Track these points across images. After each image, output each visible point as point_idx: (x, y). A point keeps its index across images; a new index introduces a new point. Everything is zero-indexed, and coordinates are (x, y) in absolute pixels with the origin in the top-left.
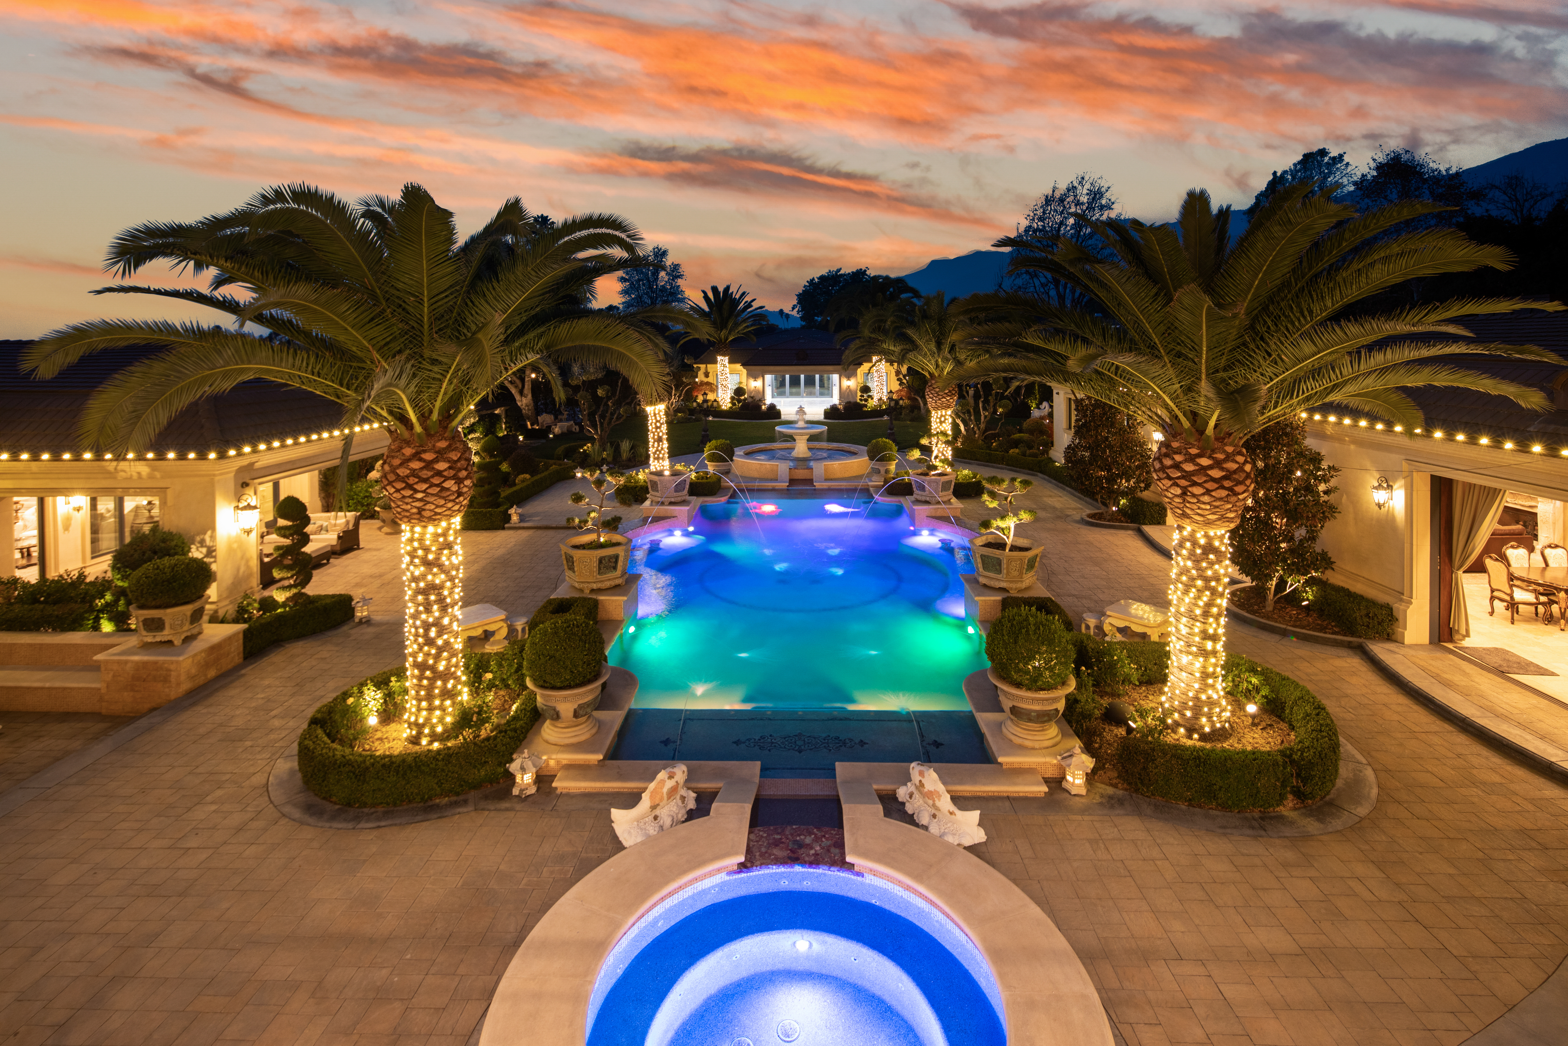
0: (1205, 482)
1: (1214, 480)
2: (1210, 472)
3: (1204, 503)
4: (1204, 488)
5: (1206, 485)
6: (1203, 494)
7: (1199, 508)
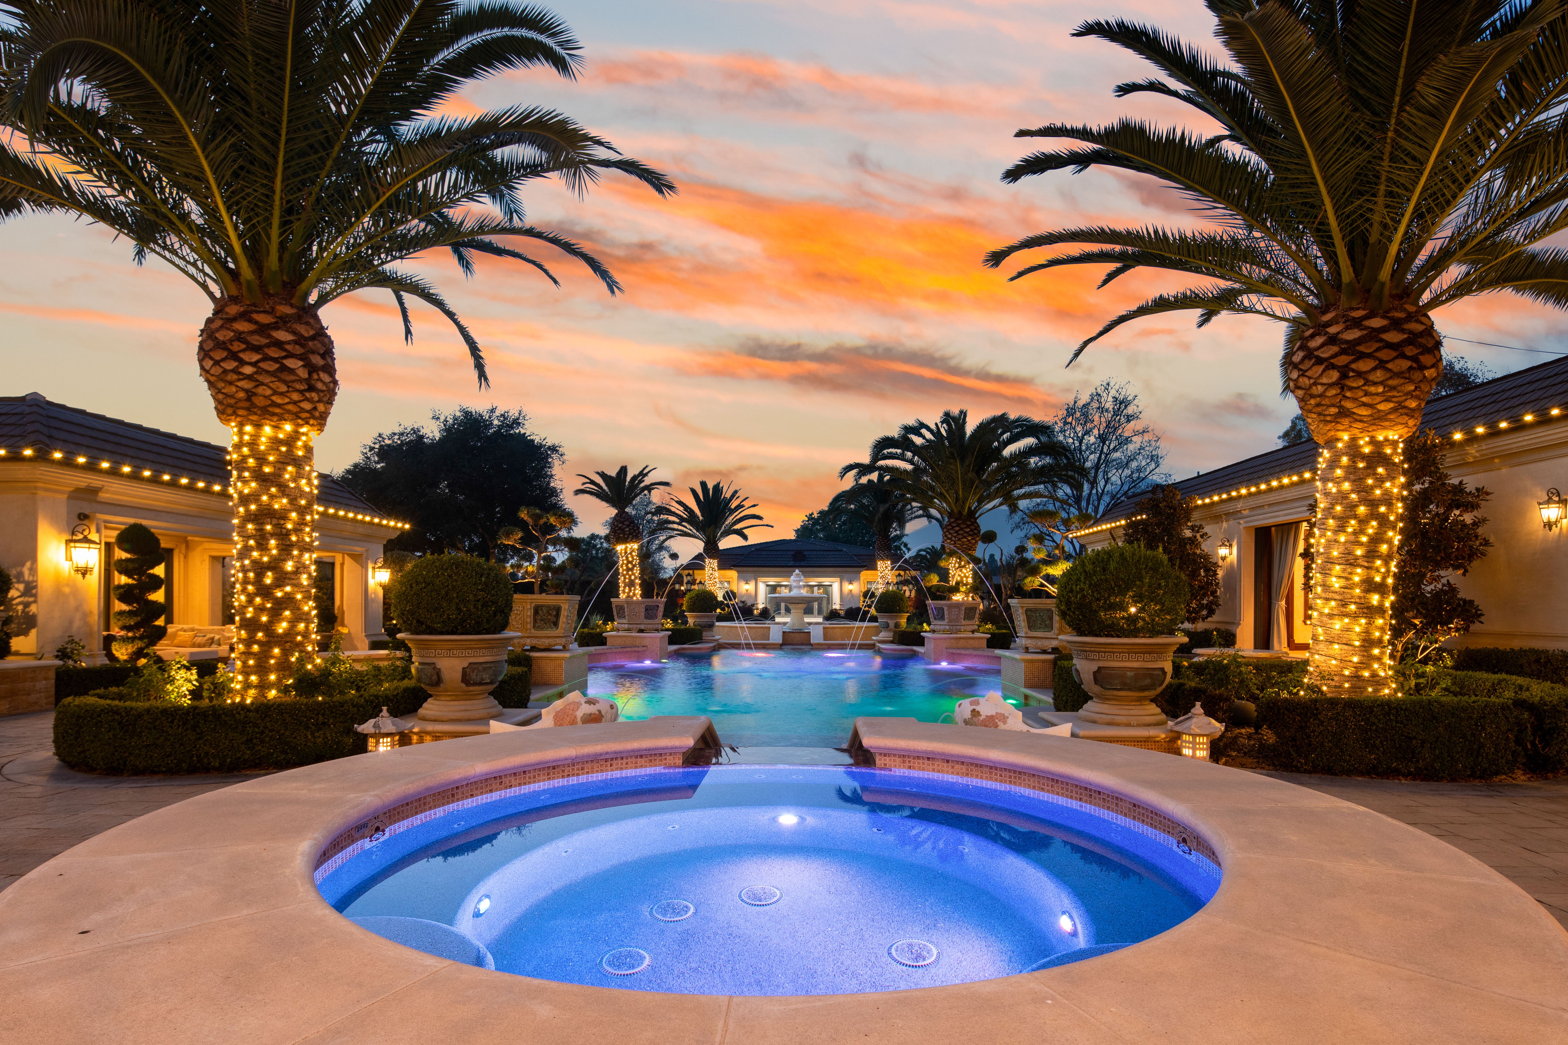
0: (1377, 350)
1: (1389, 346)
2: (1385, 336)
3: (1375, 384)
4: (1376, 358)
5: (1379, 354)
6: (1374, 369)
7: (1366, 394)
